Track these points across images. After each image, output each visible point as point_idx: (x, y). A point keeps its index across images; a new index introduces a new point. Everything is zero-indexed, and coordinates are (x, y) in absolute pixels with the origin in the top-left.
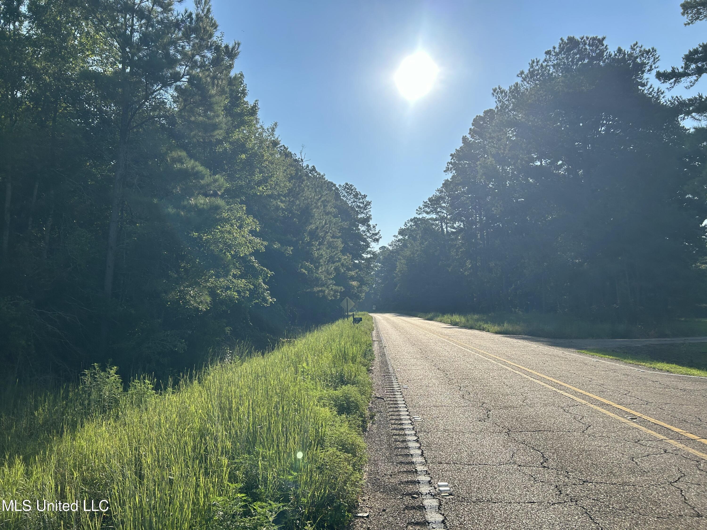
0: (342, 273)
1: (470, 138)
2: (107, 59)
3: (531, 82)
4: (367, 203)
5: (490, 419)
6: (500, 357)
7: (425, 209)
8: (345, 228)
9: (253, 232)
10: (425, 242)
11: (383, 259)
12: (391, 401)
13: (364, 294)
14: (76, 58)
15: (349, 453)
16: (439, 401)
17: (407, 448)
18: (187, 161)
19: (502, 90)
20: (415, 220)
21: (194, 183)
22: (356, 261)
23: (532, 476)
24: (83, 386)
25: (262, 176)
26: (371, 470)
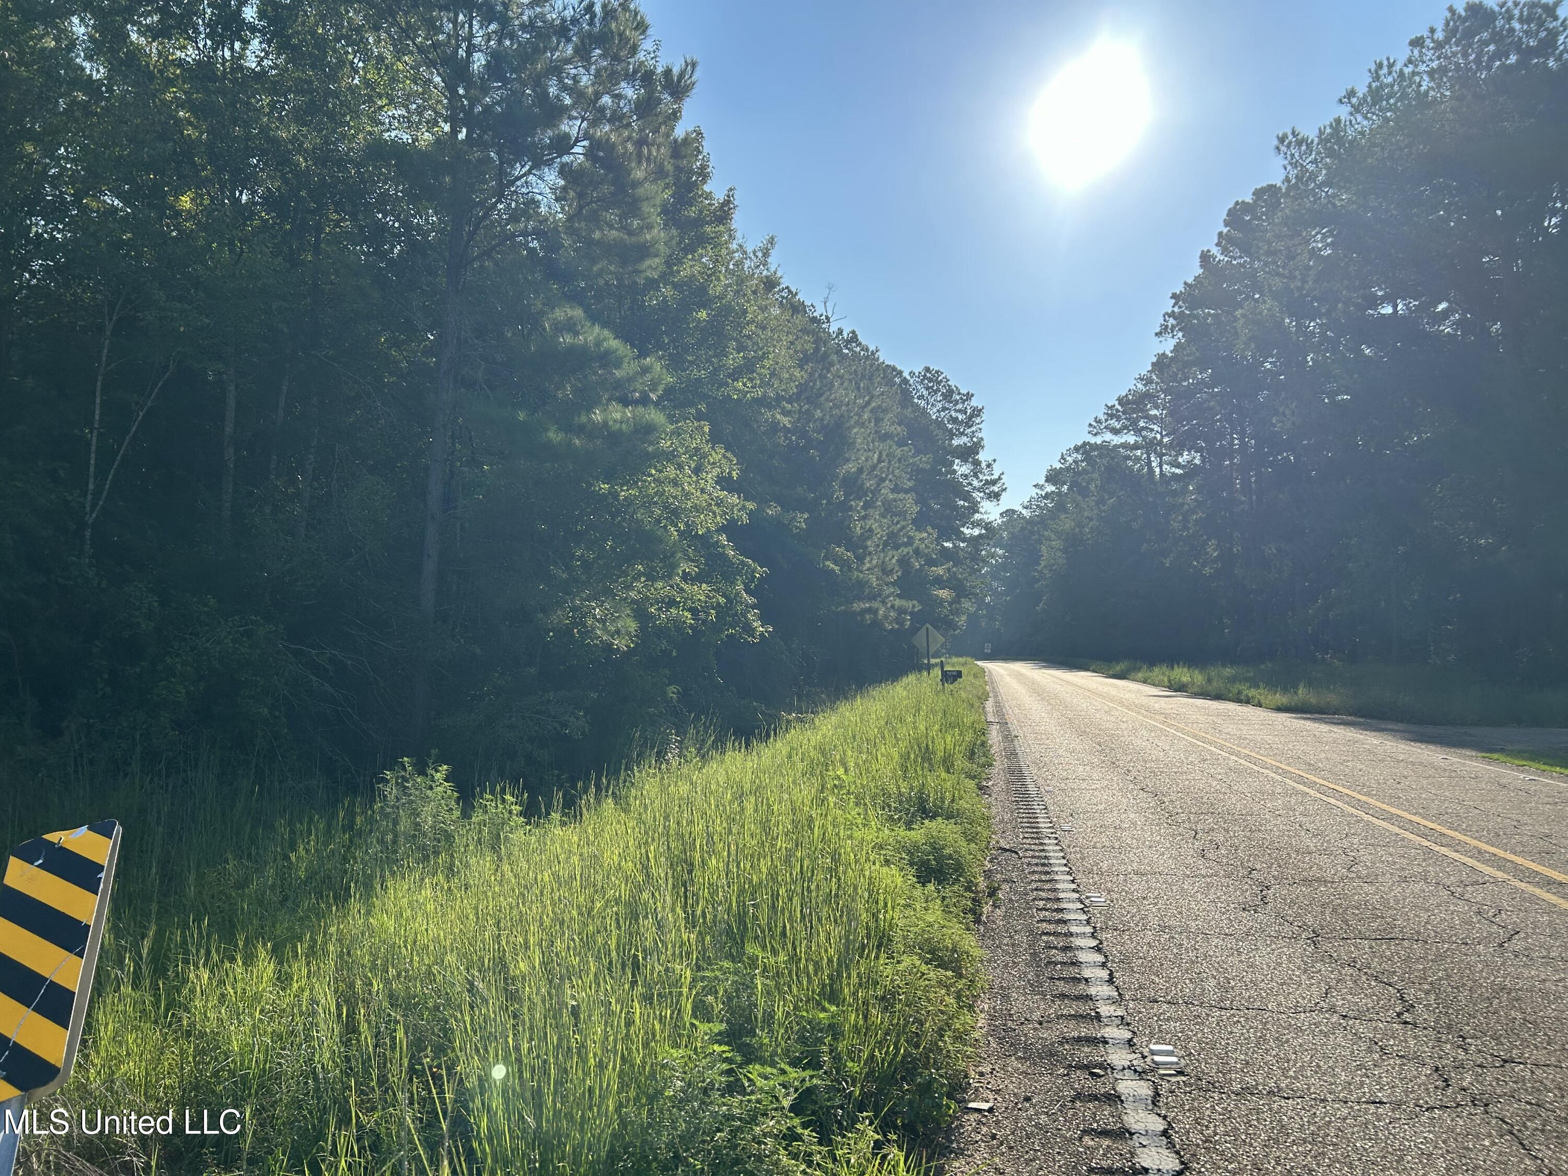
0: (917, 570)
1: (1218, 255)
2: (420, 114)
3: (1374, 114)
4: (974, 411)
5: (1269, 907)
6: (1289, 765)
7: (1109, 422)
8: (923, 470)
9: (724, 482)
10: (1110, 499)
11: (1009, 539)
12: (1033, 857)
13: (964, 618)
14: (356, 115)
15: (946, 969)
16: (1146, 861)
17: (1075, 964)
18: (586, 329)
19: (1299, 137)
20: (1084, 448)
21: (600, 376)
22: (948, 545)
23: (1376, 1043)
24: (382, 804)
25: (744, 358)
26: (994, 1008)
